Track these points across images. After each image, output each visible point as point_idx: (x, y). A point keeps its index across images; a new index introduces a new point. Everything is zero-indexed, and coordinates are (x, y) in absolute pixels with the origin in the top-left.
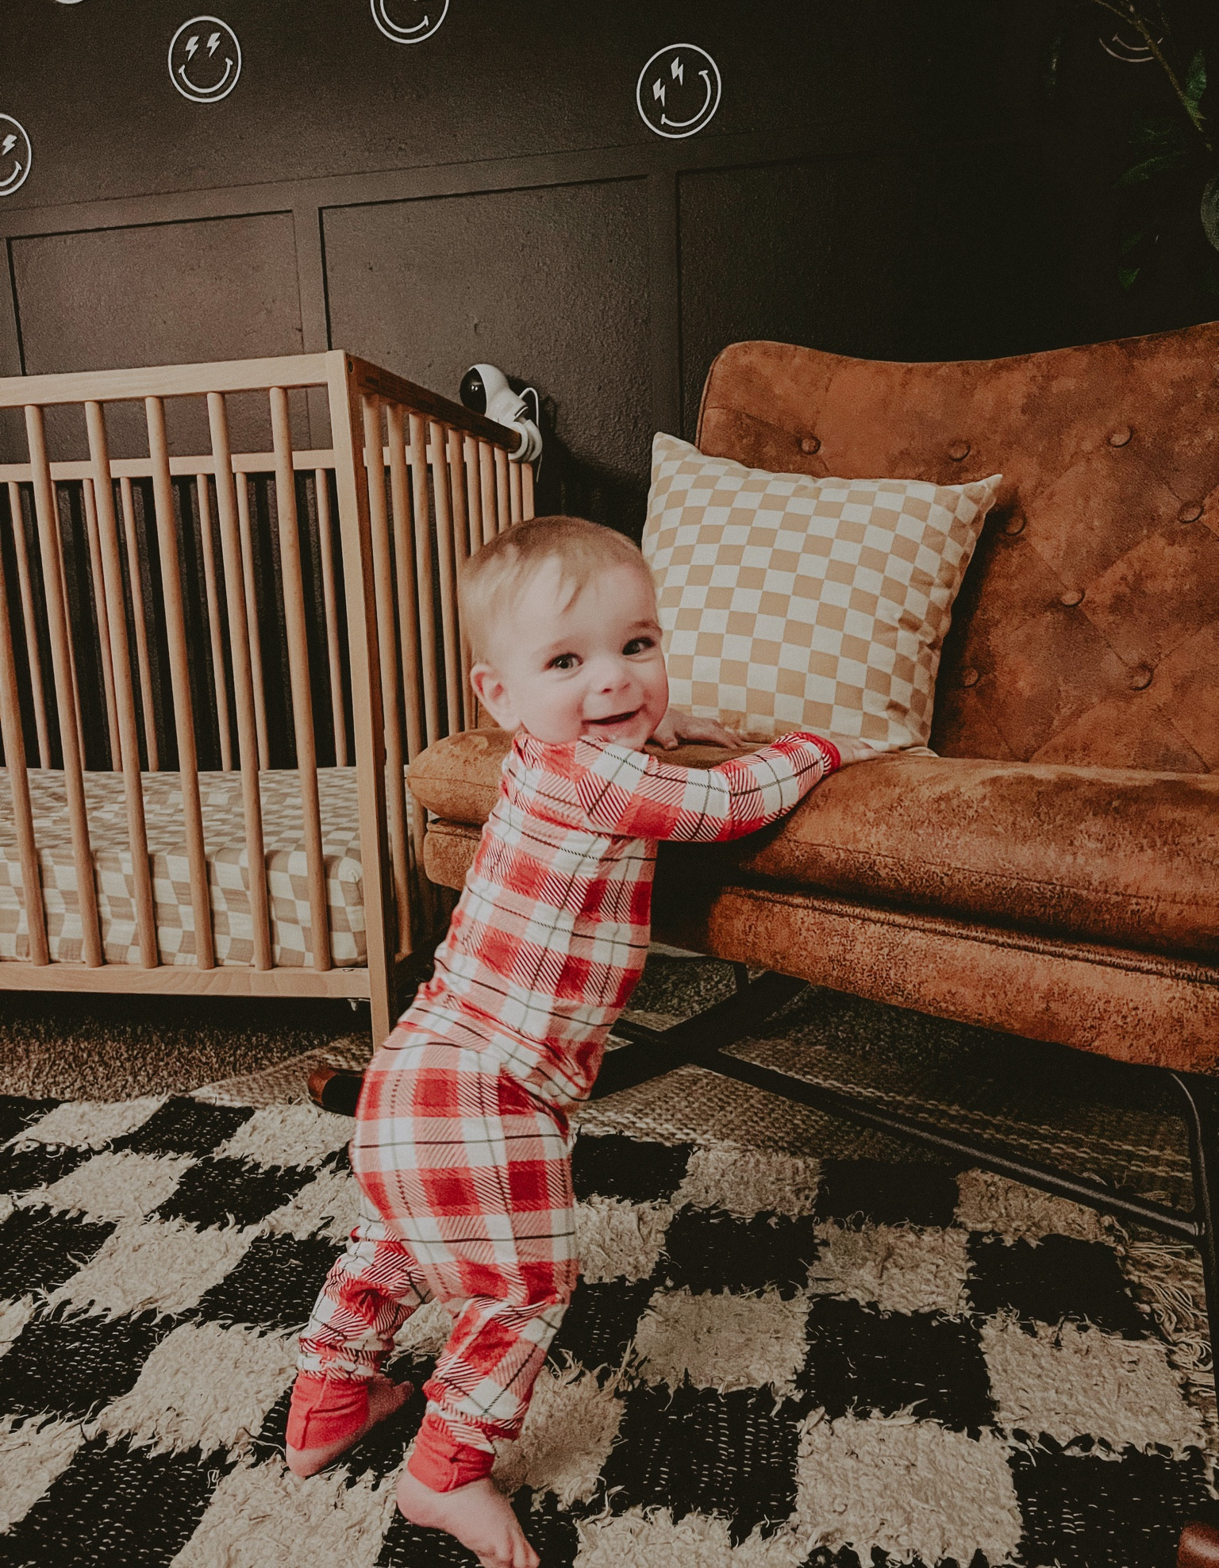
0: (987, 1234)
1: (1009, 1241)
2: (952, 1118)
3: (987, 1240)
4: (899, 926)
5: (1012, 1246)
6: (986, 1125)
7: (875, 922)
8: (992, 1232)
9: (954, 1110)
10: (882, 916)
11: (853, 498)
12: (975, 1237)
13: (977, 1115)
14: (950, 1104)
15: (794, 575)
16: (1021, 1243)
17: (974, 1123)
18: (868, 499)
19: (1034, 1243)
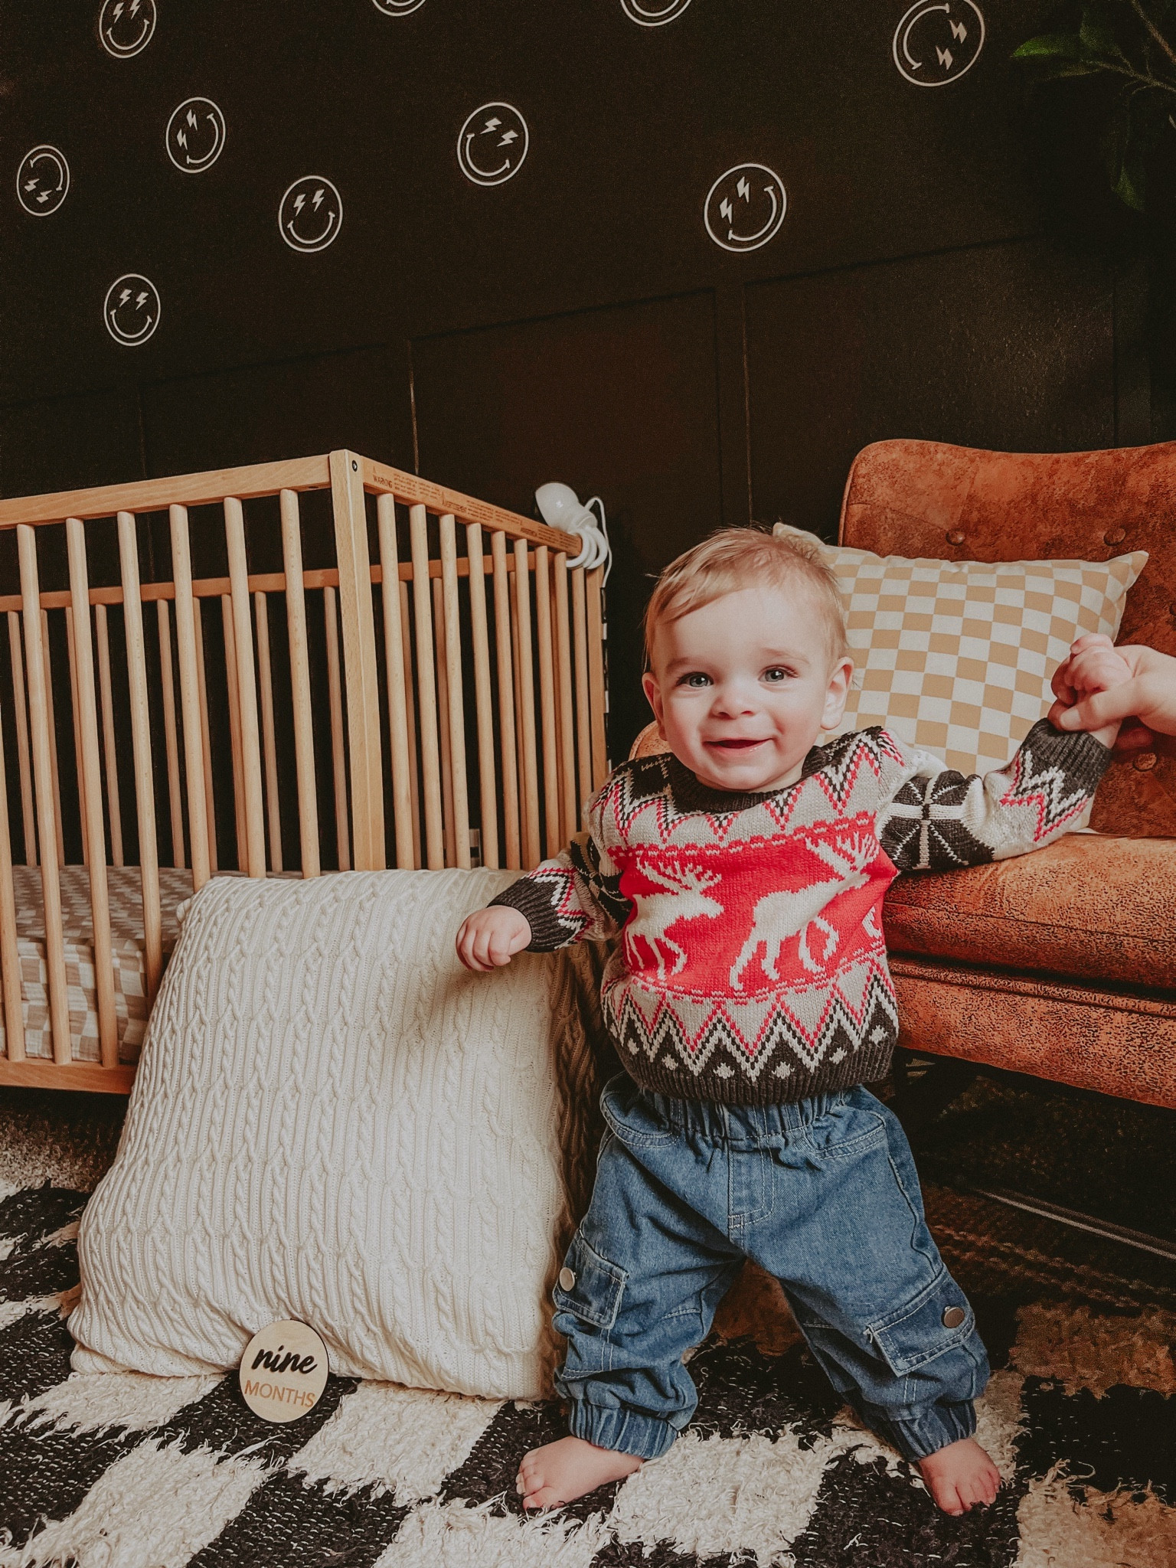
0: (1046, 1380)
1: (1071, 1391)
2: (1030, 1265)
3: (1046, 1387)
4: (1153, 1015)
5: (1073, 1397)
6: (1067, 1275)
7: (1122, 1010)
8: (1053, 1379)
9: (1031, 1255)
10: (1131, 1003)
11: (1005, 582)
12: (1032, 1382)
13: (1057, 1262)
14: (1027, 1248)
15: (922, 675)
16: (1086, 1393)
17: (1053, 1272)
18: (1017, 583)
19: (1099, 1394)
